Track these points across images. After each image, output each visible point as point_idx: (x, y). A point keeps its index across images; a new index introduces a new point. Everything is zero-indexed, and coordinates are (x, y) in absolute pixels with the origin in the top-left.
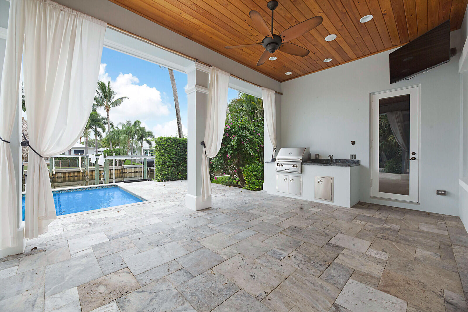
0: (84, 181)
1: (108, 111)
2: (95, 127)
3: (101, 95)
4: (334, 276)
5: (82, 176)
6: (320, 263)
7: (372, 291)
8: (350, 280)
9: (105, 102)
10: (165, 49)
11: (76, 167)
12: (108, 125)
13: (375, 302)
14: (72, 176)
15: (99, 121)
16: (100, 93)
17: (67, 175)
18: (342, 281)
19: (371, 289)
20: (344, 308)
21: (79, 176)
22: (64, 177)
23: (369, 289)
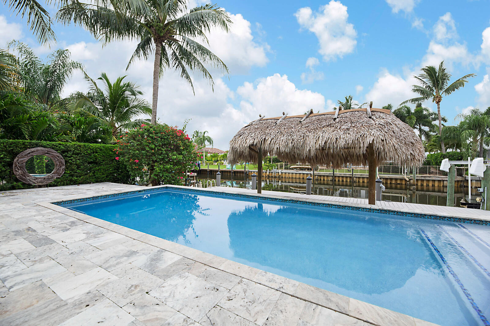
0: (407, 190)
1: (438, 103)
2: (420, 125)
3: (429, 84)
5: (405, 184)
9: (435, 91)
11: (398, 174)
12: (438, 121)
14: (394, 184)
15: (426, 117)
16: (426, 82)
17: (389, 182)
21: (402, 184)
22: (386, 183)
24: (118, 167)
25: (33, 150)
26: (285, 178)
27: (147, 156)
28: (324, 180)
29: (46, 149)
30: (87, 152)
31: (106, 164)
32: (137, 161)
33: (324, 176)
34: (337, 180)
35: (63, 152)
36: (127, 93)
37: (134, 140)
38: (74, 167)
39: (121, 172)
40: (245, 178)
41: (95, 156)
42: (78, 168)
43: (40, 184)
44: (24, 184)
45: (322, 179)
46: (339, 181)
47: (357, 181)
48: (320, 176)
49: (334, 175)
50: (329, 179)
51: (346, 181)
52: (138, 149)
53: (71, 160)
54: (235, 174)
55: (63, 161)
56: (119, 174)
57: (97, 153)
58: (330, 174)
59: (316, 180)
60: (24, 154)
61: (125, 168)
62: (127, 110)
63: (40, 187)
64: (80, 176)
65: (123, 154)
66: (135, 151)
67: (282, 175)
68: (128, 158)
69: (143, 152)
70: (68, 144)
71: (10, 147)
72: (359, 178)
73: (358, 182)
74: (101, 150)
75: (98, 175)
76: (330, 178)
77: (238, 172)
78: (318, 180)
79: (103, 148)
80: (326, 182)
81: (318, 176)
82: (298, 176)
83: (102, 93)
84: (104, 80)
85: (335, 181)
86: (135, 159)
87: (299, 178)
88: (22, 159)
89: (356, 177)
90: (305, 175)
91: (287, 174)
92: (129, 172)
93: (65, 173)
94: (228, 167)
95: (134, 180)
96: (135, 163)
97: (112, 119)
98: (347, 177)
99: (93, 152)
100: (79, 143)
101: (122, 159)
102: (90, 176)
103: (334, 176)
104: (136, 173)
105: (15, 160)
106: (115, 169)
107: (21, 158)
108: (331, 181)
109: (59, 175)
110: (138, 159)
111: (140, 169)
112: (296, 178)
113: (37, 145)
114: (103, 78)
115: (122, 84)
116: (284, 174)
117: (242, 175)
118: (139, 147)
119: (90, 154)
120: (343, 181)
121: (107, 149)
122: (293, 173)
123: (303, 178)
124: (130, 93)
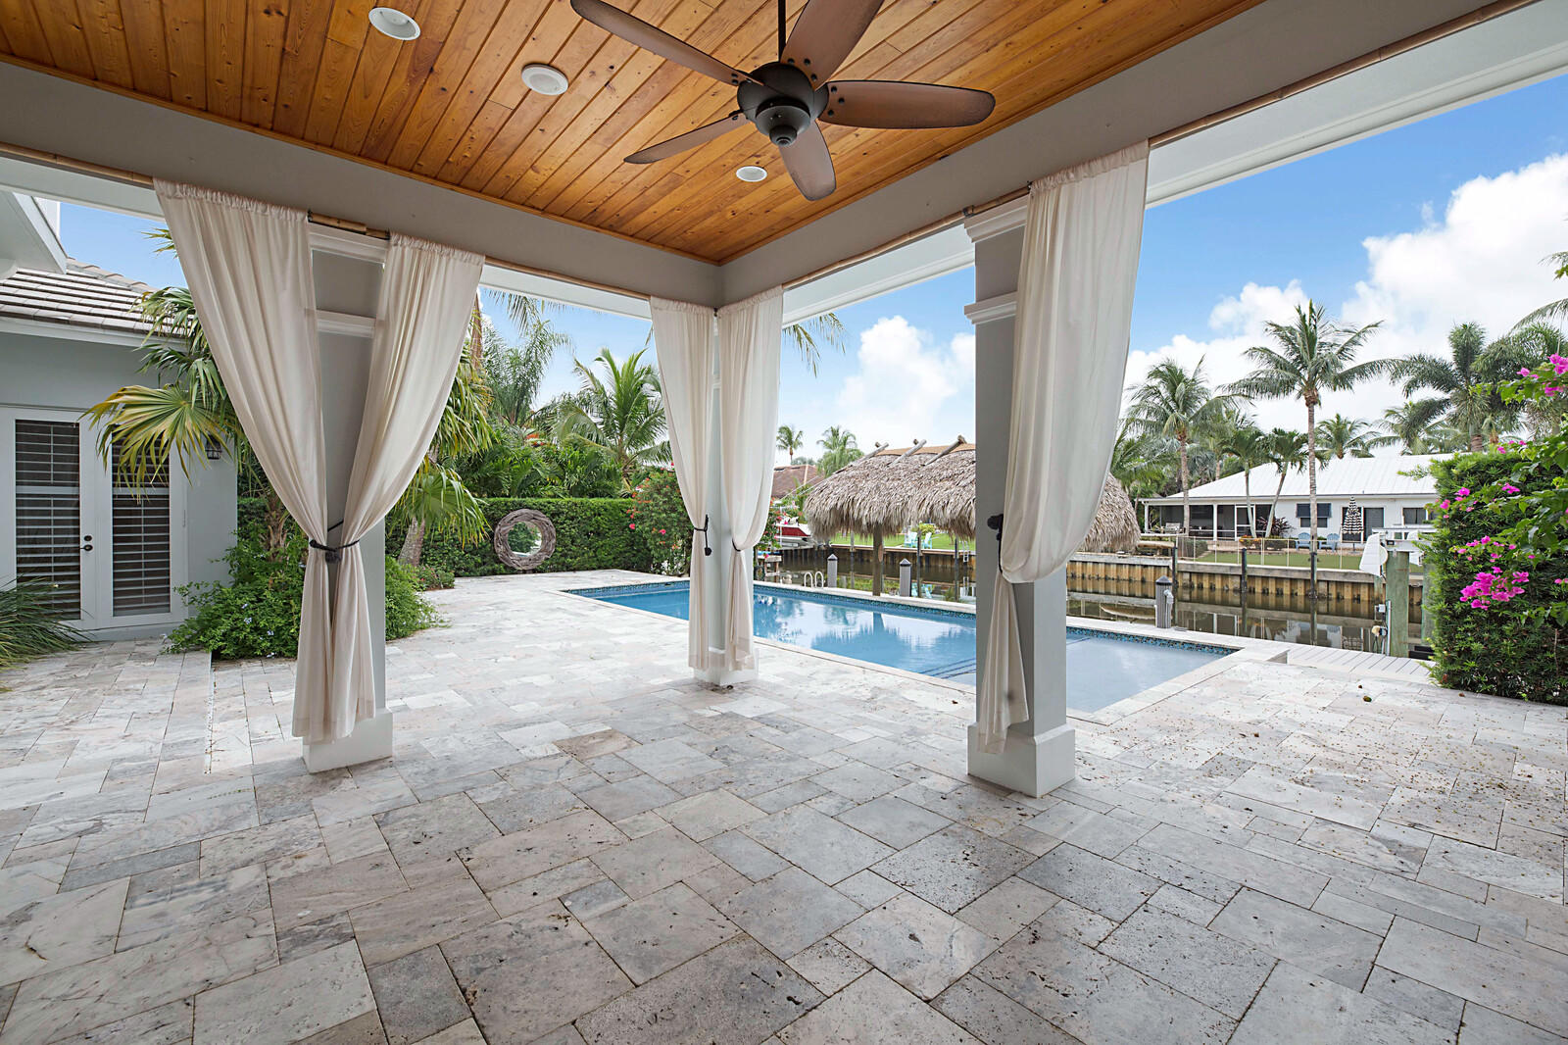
4: (416, 977)
6: (487, 972)
7: (297, 1027)
8: (369, 1004)
10: (875, 254)
13: (275, 1009)
18: (386, 985)
19: (305, 1032)
20: (329, 947)
23: (308, 1027)
24: (633, 542)
25: (517, 513)
26: (1083, 577)
27: (679, 521)
28: (1212, 588)
29: (532, 512)
30: (586, 515)
31: (614, 536)
32: (663, 531)
33: (1212, 575)
34: (1258, 589)
35: (553, 515)
36: (648, 388)
37: (659, 493)
38: (568, 541)
39: (638, 551)
40: (956, 575)
41: (597, 521)
42: (573, 542)
43: (525, 568)
44: (506, 567)
45: (1206, 585)
46: (1265, 592)
47: (1334, 596)
48: (1200, 574)
49: (1244, 571)
50: (1231, 587)
51: (1293, 595)
52: (665, 511)
53: (564, 528)
54: (928, 561)
55: (553, 530)
56: (634, 555)
57: (599, 515)
58: (1231, 567)
59: (1185, 587)
60: (506, 521)
61: (645, 543)
62: (647, 422)
63: (525, 572)
64: (576, 558)
65: (641, 518)
66: (660, 513)
67: (1072, 568)
68: (650, 526)
69: (673, 515)
70: (560, 501)
71: (491, 510)
72: (1340, 584)
73: (1338, 598)
74: (606, 510)
75: (602, 555)
76: (1234, 583)
77: (937, 556)
78: (1191, 587)
79: (608, 507)
80: (1218, 596)
81: (1190, 573)
82: (1125, 573)
83: (603, 389)
84: (607, 362)
85: (1252, 591)
86: (659, 529)
87: (1130, 580)
88: (504, 529)
89: (1328, 582)
90: (1151, 570)
91: (1090, 565)
92: (650, 551)
93: (556, 551)
94: (910, 542)
95: (659, 566)
96: (660, 536)
97: (621, 441)
98: (1293, 581)
99: (595, 515)
100: (573, 499)
101: (640, 527)
102: (589, 557)
103: (1246, 577)
104: (662, 552)
105: (497, 530)
106: (627, 546)
107: (504, 526)
108: (1235, 591)
109: (548, 553)
110: (666, 528)
111: (669, 546)
112: (1118, 580)
113: (521, 506)
114: (604, 359)
115: (637, 369)
116: (1079, 565)
117: (949, 565)
118: (666, 507)
119: (589, 519)
120: (1279, 593)
121: (615, 507)
122: (1109, 564)
123: (1143, 581)
124: (653, 388)
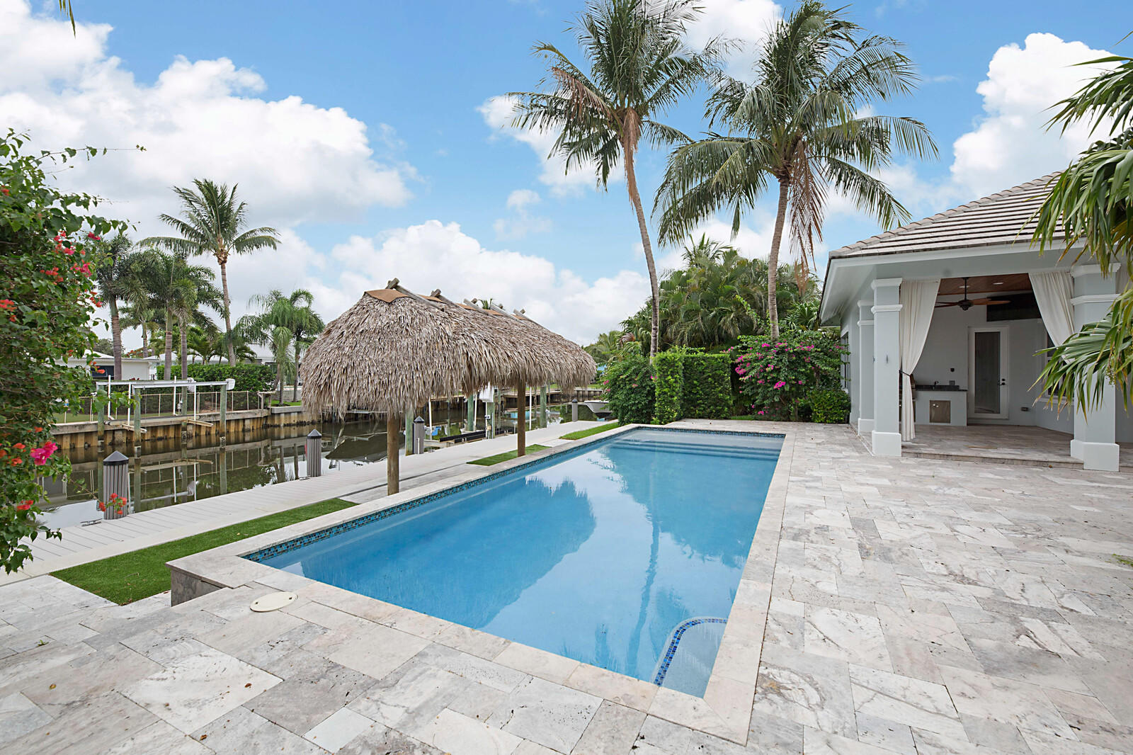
1: (223, 263)
14: (148, 440)
